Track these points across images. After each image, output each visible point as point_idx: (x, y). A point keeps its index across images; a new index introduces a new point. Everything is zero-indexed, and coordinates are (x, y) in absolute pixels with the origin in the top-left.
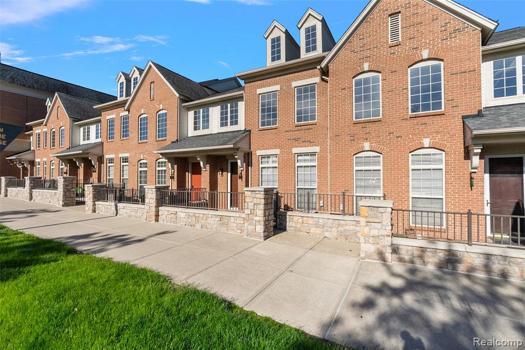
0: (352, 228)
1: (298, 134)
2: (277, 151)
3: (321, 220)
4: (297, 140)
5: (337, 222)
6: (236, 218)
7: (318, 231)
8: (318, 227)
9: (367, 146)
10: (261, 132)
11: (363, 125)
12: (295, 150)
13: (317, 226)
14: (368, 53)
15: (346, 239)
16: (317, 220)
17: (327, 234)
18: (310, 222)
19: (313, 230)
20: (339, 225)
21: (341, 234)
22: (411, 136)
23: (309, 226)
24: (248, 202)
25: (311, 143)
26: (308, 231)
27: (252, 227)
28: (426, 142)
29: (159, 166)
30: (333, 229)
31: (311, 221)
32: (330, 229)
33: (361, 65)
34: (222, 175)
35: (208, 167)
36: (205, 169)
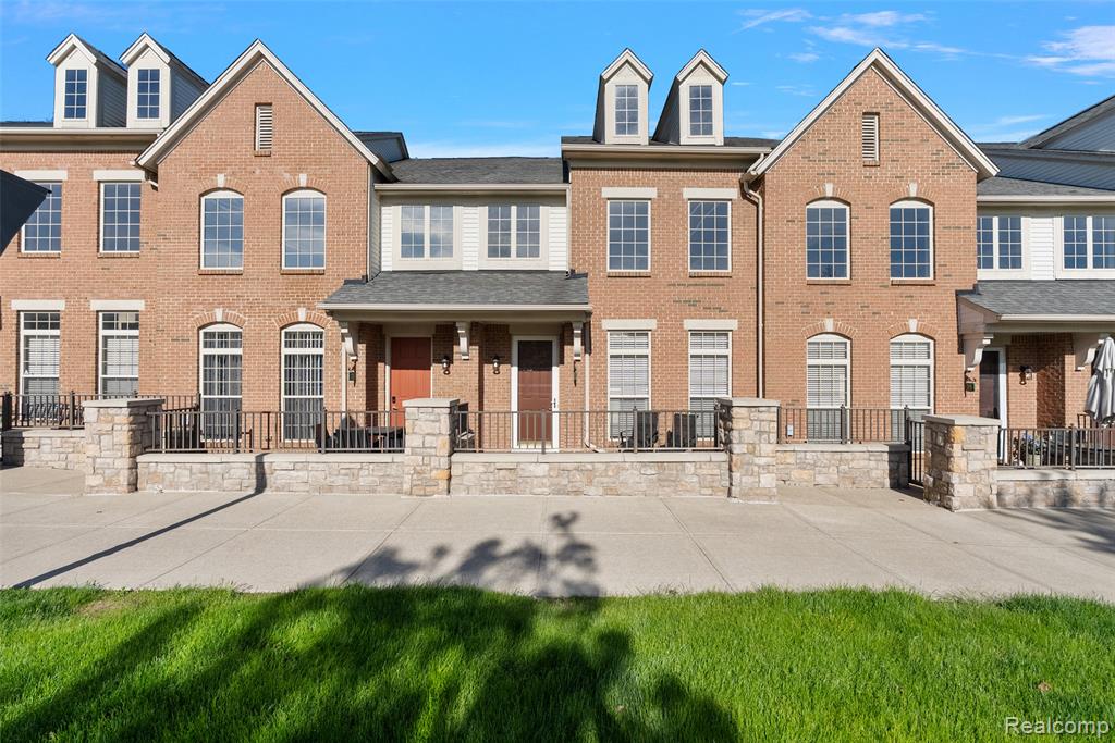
0: (863, 463)
1: (692, 293)
2: (651, 324)
3: (809, 455)
4: (692, 303)
5: (837, 456)
6: (698, 466)
7: (805, 474)
8: (804, 468)
9: (829, 325)
10: (614, 280)
11: (824, 289)
12: (690, 324)
13: (802, 466)
14: (831, 167)
15: (854, 483)
16: (801, 455)
17: (820, 479)
18: (788, 461)
19: (795, 474)
20: (841, 460)
21: (844, 475)
22: (892, 313)
23: (787, 468)
24: (740, 430)
25: (721, 312)
26: (785, 477)
27: (751, 479)
28: (913, 325)
29: (288, 345)
30: (831, 470)
31: (791, 459)
32: (824, 470)
33: (820, 185)
34: (496, 371)
35: (475, 351)
36: (467, 357)
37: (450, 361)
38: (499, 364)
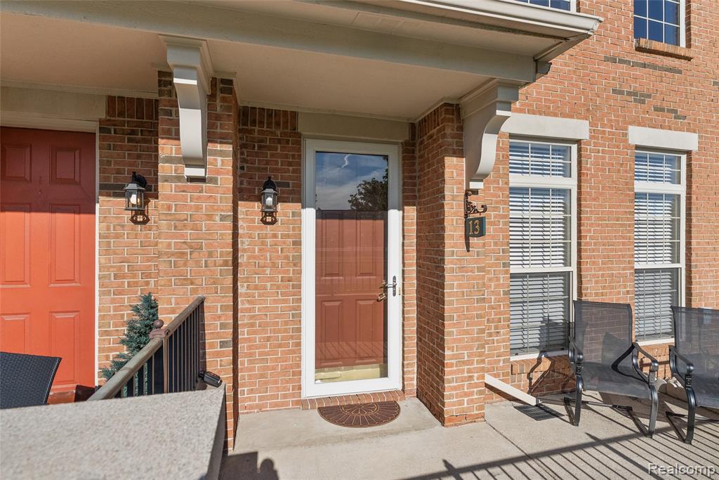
1: (639, 81)
2: (581, 128)
4: (640, 98)
12: (639, 135)
25: (677, 118)
34: (269, 217)
35: (222, 161)
36: (199, 172)
37: (148, 187)
38: (278, 199)
